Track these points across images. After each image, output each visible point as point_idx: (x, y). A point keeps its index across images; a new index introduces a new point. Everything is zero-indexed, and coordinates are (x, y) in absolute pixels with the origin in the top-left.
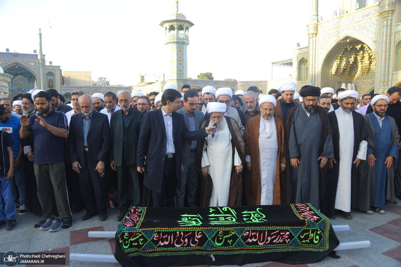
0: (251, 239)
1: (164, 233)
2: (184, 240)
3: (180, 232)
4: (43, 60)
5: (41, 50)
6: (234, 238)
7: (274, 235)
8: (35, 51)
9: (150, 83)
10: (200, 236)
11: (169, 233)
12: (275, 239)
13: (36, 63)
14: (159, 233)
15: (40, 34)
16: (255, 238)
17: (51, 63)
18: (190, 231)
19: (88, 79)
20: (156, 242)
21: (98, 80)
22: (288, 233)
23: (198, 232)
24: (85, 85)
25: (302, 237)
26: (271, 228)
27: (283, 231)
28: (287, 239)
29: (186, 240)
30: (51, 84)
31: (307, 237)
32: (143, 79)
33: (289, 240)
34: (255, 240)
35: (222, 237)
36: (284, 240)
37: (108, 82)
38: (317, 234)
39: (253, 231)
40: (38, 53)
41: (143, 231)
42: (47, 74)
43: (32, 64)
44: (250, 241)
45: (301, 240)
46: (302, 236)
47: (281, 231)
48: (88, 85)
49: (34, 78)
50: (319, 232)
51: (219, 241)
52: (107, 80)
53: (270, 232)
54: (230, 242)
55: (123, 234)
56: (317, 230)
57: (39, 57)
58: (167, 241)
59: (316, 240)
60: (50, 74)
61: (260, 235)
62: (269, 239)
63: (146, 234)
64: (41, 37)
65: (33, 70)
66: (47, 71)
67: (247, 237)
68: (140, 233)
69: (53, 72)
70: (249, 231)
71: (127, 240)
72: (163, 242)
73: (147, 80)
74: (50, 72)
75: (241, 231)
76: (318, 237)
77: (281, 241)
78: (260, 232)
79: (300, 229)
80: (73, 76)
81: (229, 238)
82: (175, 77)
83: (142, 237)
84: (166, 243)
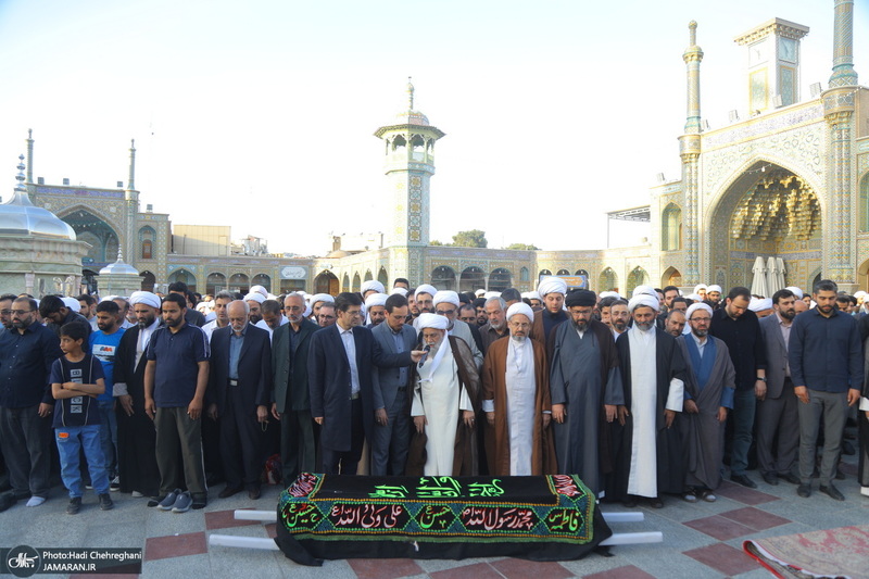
0: (474, 519)
1: (347, 507)
2: (376, 518)
3: (370, 506)
4: (135, 202)
5: (132, 181)
6: (449, 517)
7: (509, 515)
8: (120, 184)
9: (353, 253)
10: (398, 513)
11: (354, 507)
12: (510, 521)
13: (120, 208)
14: (339, 506)
15: (133, 151)
16: (480, 519)
17: (150, 207)
18: (384, 506)
19: (223, 241)
20: (335, 520)
21: (243, 242)
22: (529, 514)
23: (396, 506)
24: (216, 255)
25: (552, 521)
26: (504, 505)
27: (522, 510)
28: (529, 522)
29: (379, 518)
30: (147, 251)
31: (559, 521)
32: (337, 242)
33: (532, 524)
34: (480, 522)
35: (431, 516)
36: (524, 524)
37: (265, 247)
38: (574, 517)
39: (476, 509)
40: (125, 187)
41: (317, 503)
42: (141, 230)
43: (113, 209)
44: (472, 523)
45: (550, 525)
46: (552, 518)
47: (519, 510)
48: (223, 253)
49: (115, 237)
50: (577, 514)
51: (426, 522)
52: (262, 242)
53: (502, 510)
54: (443, 523)
55: (289, 505)
56: (575, 511)
57: (127, 196)
58: (351, 518)
59: (574, 526)
60: (147, 229)
61: (487, 515)
62: (501, 521)
63: (321, 507)
64: (133, 156)
65: (113, 222)
66: (141, 224)
67: (468, 517)
68: (313, 505)
69: (153, 225)
70: (470, 508)
71: (294, 515)
72: (344, 519)
73: (346, 246)
74: (147, 226)
75: (460, 508)
76: (575, 522)
77: (521, 526)
78: (488, 510)
79: (549, 508)
80: (192, 235)
81: (442, 518)
82: (404, 241)
83: (315, 511)
84: (350, 521)
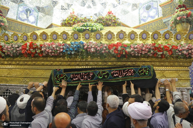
0: (115, 74)
1: (76, 74)
2: (85, 77)
3: (83, 73)
6: (108, 74)
7: (126, 72)
10: (92, 74)
11: (78, 74)
12: (127, 74)
14: (73, 74)
16: (117, 74)
18: (87, 73)
20: (72, 79)
22: (133, 70)
23: (91, 72)
26: (124, 68)
27: (130, 69)
28: (133, 73)
29: (86, 77)
31: (142, 72)
33: (134, 74)
35: (102, 74)
36: (131, 74)
39: (116, 71)
41: (66, 74)
45: (140, 73)
46: (140, 71)
50: (148, 69)
51: (101, 76)
53: (124, 70)
54: (106, 76)
55: (57, 75)
56: (147, 68)
58: (77, 78)
59: (147, 73)
61: (119, 72)
62: (124, 74)
63: (67, 75)
67: (113, 74)
68: (65, 75)
70: (114, 71)
71: (59, 78)
72: (75, 78)
75: (110, 71)
76: (148, 72)
78: (119, 71)
79: (138, 68)
81: (106, 75)
84: (77, 79)
